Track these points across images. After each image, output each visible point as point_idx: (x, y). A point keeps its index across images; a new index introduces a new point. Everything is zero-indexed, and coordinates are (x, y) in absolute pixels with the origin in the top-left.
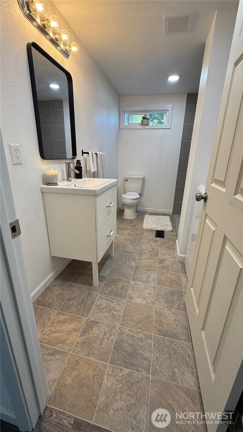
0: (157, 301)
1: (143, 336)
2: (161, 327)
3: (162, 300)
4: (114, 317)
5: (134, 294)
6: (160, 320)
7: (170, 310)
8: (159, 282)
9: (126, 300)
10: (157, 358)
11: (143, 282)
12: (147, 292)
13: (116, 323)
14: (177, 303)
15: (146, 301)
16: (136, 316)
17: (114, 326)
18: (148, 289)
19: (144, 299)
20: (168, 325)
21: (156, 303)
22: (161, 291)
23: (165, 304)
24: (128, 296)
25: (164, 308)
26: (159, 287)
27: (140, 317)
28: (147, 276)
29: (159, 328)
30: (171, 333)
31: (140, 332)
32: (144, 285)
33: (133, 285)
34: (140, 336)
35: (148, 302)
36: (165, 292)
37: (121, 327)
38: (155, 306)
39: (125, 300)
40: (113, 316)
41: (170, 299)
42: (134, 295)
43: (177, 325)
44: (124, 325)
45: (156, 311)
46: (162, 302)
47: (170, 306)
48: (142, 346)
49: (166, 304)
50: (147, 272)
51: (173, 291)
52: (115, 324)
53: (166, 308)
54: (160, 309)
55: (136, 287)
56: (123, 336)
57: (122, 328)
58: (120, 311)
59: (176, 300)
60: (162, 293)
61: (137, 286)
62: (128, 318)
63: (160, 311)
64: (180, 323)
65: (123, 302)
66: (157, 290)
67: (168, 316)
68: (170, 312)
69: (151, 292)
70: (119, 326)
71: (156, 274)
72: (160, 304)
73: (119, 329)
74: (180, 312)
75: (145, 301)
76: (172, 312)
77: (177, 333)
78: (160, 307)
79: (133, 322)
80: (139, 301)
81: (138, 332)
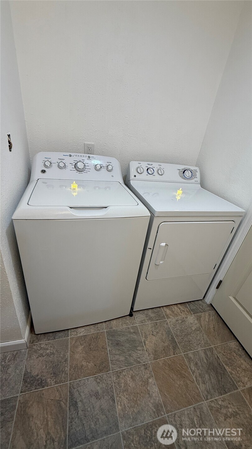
0: (140, 363)
1: (191, 364)
2: (170, 347)
3: (135, 355)
4: (201, 419)
5: (148, 405)
6: (163, 351)
7: (145, 343)
8: (101, 371)
9: (166, 415)
10: (198, 345)
11: (114, 400)
12: (131, 384)
13: (205, 408)
14: (129, 335)
15: (149, 378)
16: (178, 383)
17: (210, 410)
18: (126, 384)
19: (146, 383)
20: (163, 342)
21: (144, 362)
22: (119, 361)
23: (140, 350)
24: (159, 416)
25: (145, 349)
26: (113, 366)
27: (175, 377)
28: (93, 400)
29: (173, 350)
30: (168, 336)
31: (191, 370)
32: (120, 395)
33: (130, 421)
34: (194, 368)
35: (148, 375)
36: (120, 355)
37: (205, 398)
38: (149, 362)
39: (168, 416)
40: (203, 423)
41: (127, 345)
42: (151, 405)
43: (157, 333)
44: (199, 395)
45: (155, 359)
46: (139, 355)
47: (139, 343)
48: (201, 362)
49: (139, 348)
50: (80, 404)
51: (112, 344)
52: (207, 408)
53: (143, 347)
54: (149, 354)
55: (132, 409)
56: (209, 389)
57: (204, 395)
58: (188, 414)
59: (126, 338)
60: (122, 358)
61: (127, 409)
62: (187, 394)
63: (153, 354)
64: (154, 329)
65: (172, 420)
66: (120, 367)
67: (153, 343)
68: (147, 342)
69: (130, 376)
70: (205, 402)
71: (82, 382)
72: (142, 356)
73: (207, 399)
74: (141, 332)
75: (150, 380)
76: (146, 340)
77: (165, 331)
78: (147, 355)
79: (187, 383)
80: (155, 390)
81: (193, 372)
